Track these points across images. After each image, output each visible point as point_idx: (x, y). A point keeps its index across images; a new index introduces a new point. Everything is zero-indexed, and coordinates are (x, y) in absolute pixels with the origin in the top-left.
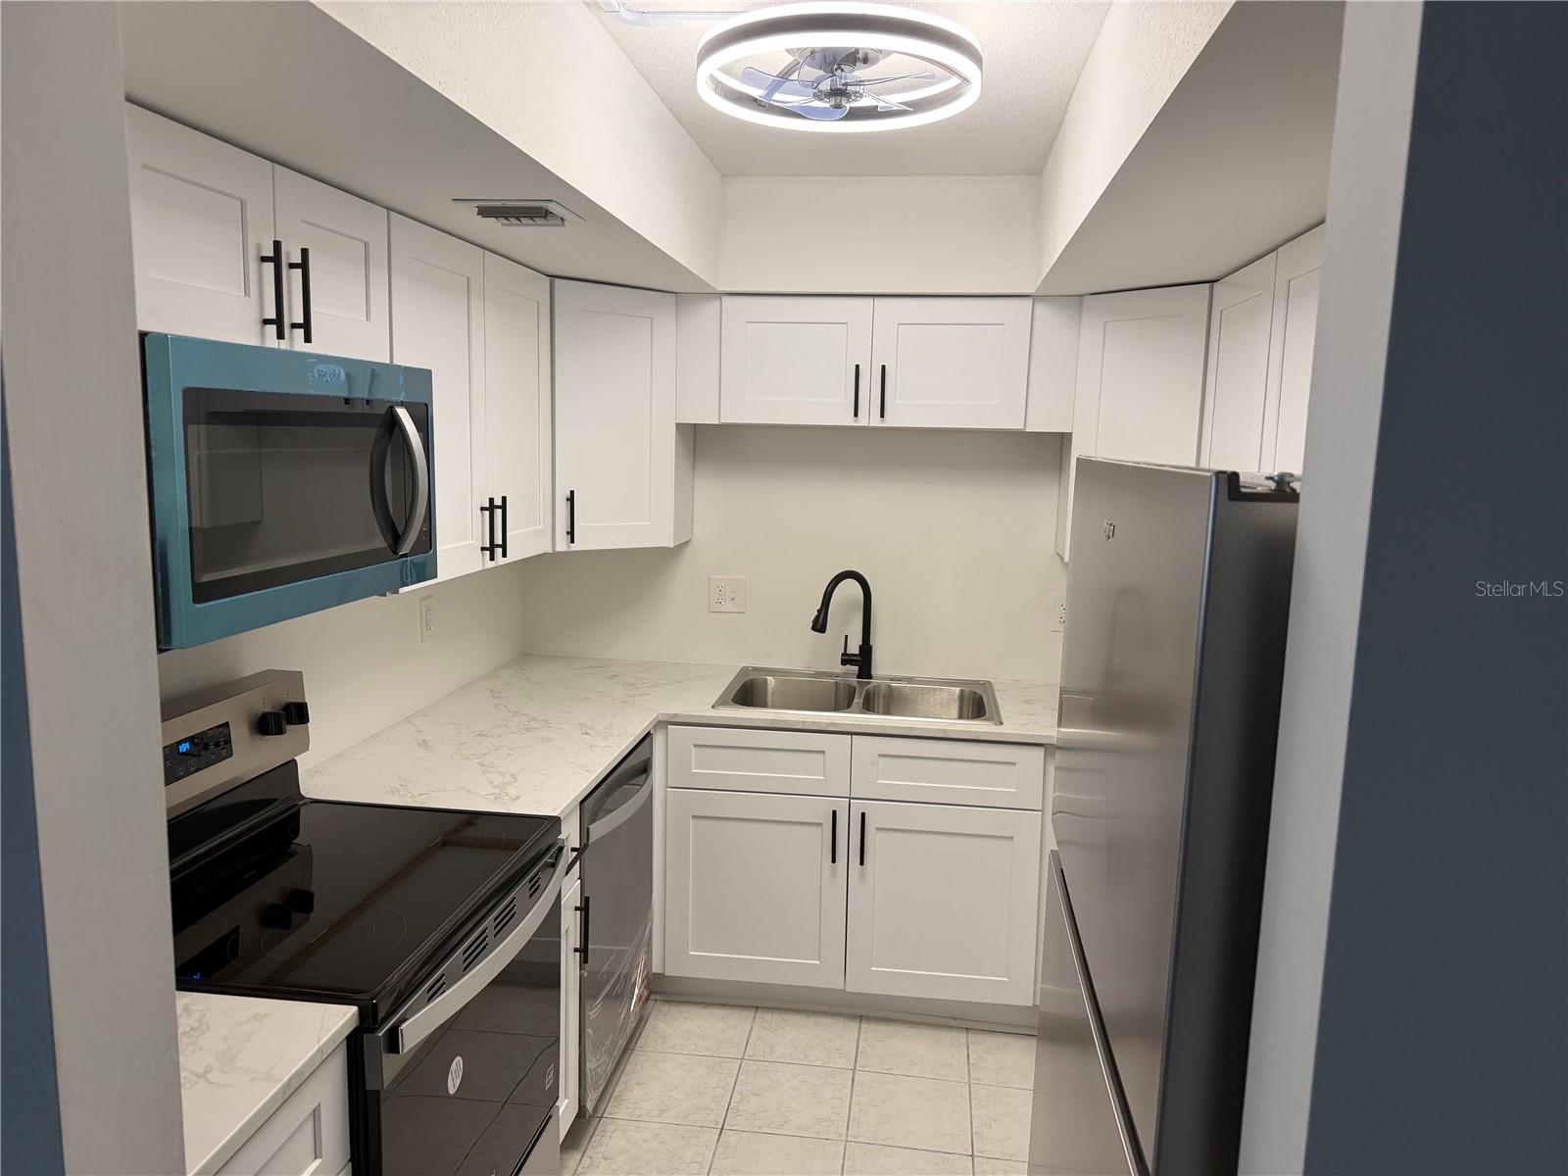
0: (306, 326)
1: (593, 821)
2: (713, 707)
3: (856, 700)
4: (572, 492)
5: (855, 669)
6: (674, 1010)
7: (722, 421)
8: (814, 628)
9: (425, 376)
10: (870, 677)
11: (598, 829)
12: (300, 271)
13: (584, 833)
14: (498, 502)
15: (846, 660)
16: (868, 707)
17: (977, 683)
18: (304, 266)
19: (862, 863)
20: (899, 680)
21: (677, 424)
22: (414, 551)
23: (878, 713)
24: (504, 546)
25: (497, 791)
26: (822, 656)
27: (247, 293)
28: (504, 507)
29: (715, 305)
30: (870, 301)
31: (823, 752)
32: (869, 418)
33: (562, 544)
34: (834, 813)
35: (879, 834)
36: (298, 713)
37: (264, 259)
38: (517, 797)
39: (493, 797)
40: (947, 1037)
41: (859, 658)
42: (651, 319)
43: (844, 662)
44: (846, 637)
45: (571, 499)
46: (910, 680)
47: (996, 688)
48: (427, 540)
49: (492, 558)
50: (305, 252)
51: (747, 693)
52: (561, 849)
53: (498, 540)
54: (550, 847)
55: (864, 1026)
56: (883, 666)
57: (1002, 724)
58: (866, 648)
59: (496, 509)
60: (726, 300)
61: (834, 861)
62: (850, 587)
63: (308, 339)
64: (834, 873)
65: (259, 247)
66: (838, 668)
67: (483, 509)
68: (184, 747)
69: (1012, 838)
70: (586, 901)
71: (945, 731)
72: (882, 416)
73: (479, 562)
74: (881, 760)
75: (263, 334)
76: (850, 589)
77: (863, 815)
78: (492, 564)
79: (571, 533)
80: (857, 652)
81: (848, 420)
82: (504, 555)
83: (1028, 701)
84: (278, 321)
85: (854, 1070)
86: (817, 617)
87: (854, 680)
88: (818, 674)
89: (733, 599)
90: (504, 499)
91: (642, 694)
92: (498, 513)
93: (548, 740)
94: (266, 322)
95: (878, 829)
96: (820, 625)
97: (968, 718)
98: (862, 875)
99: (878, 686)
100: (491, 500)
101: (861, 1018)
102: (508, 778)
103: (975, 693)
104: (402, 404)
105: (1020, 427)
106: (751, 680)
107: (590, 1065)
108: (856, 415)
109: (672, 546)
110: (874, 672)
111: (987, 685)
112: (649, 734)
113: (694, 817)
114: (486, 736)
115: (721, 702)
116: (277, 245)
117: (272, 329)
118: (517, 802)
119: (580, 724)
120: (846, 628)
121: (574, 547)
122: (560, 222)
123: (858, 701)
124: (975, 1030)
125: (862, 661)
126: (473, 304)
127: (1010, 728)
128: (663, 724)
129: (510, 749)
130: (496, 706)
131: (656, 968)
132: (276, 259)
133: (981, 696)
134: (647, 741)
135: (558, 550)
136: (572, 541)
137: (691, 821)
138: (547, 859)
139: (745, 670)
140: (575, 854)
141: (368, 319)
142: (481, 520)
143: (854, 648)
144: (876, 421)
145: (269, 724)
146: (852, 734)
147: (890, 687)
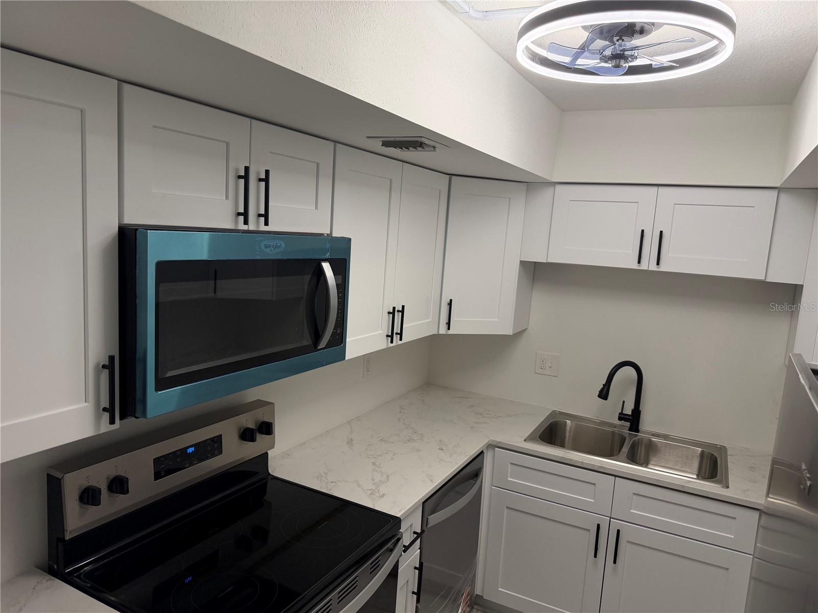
0: (266, 216)
1: (433, 512)
2: (525, 440)
3: (623, 451)
4: (451, 300)
5: (628, 424)
7: (548, 261)
8: (600, 396)
9: (347, 241)
10: (637, 430)
11: (434, 519)
12: (264, 183)
13: (424, 521)
14: (399, 308)
15: (622, 417)
16: (632, 458)
17: (715, 447)
18: (266, 180)
19: (615, 563)
20: (658, 435)
21: (521, 262)
22: (329, 345)
23: (637, 463)
24: (401, 334)
25: (373, 487)
26: (605, 413)
27: (227, 198)
28: (402, 312)
29: (549, 191)
30: (656, 188)
31: (594, 484)
32: (649, 264)
33: (443, 330)
34: (598, 526)
35: (628, 545)
36: (267, 428)
37: (240, 177)
38: (383, 496)
39: (370, 492)
41: (631, 418)
42: (510, 199)
43: (620, 419)
44: (624, 402)
45: (450, 304)
46: (665, 437)
47: (729, 453)
48: (339, 338)
49: (392, 342)
50: (267, 172)
51: (551, 433)
52: (399, 540)
53: (397, 329)
54: (393, 536)
56: (647, 423)
57: (728, 487)
58: (637, 412)
59: (397, 314)
60: (558, 187)
61: (595, 556)
62: (629, 371)
63: (266, 224)
64: (595, 564)
65: (236, 171)
66: (616, 421)
67: (389, 313)
68: (191, 450)
69: (728, 569)
70: (421, 563)
71: (683, 486)
72: (658, 264)
73: (382, 344)
74: (635, 497)
75: (236, 222)
76: (627, 373)
77: (618, 531)
78: (391, 345)
79: (449, 324)
80: (630, 413)
81: (634, 265)
82: (401, 339)
83: (752, 469)
84: (245, 214)
86: (602, 389)
87: (626, 432)
88: (603, 423)
89: (550, 367)
90: (403, 307)
91: (484, 423)
92: (398, 316)
93: (418, 450)
94: (239, 214)
95: (628, 542)
96: (604, 394)
97: (704, 478)
98: (615, 571)
99: (642, 440)
100: (394, 308)
102: (384, 478)
103: (713, 455)
104: (325, 260)
105: (761, 277)
106: (556, 421)
108: (639, 262)
109: (511, 334)
110: (641, 427)
111: (722, 449)
112: (482, 452)
113: (507, 508)
114: (385, 441)
115: (530, 439)
116: (247, 169)
117: (241, 218)
118: (382, 499)
119: (440, 441)
120: (623, 396)
121: (450, 332)
122: (433, 148)
123: (625, 449)
125: (634, 419)
126: (393, 195)
127: (733, 492)
128: (492, 446)
129: (394, 454)
130: (399, 419)
131: (478, 591)
132: (246, 177)
133: (716, 459)
134: (481, 456)
135: (440, 333)
136: (449, 329)
137: (506, 510)
138: (389, 545)
139: (554, 413)
140: (416, 535)
141: (316, 208)
142: (387, 319)
143: (628, 411)
144: (653, 267)
145: (247, 435)
146: (615, 476)
147: (650, 441)
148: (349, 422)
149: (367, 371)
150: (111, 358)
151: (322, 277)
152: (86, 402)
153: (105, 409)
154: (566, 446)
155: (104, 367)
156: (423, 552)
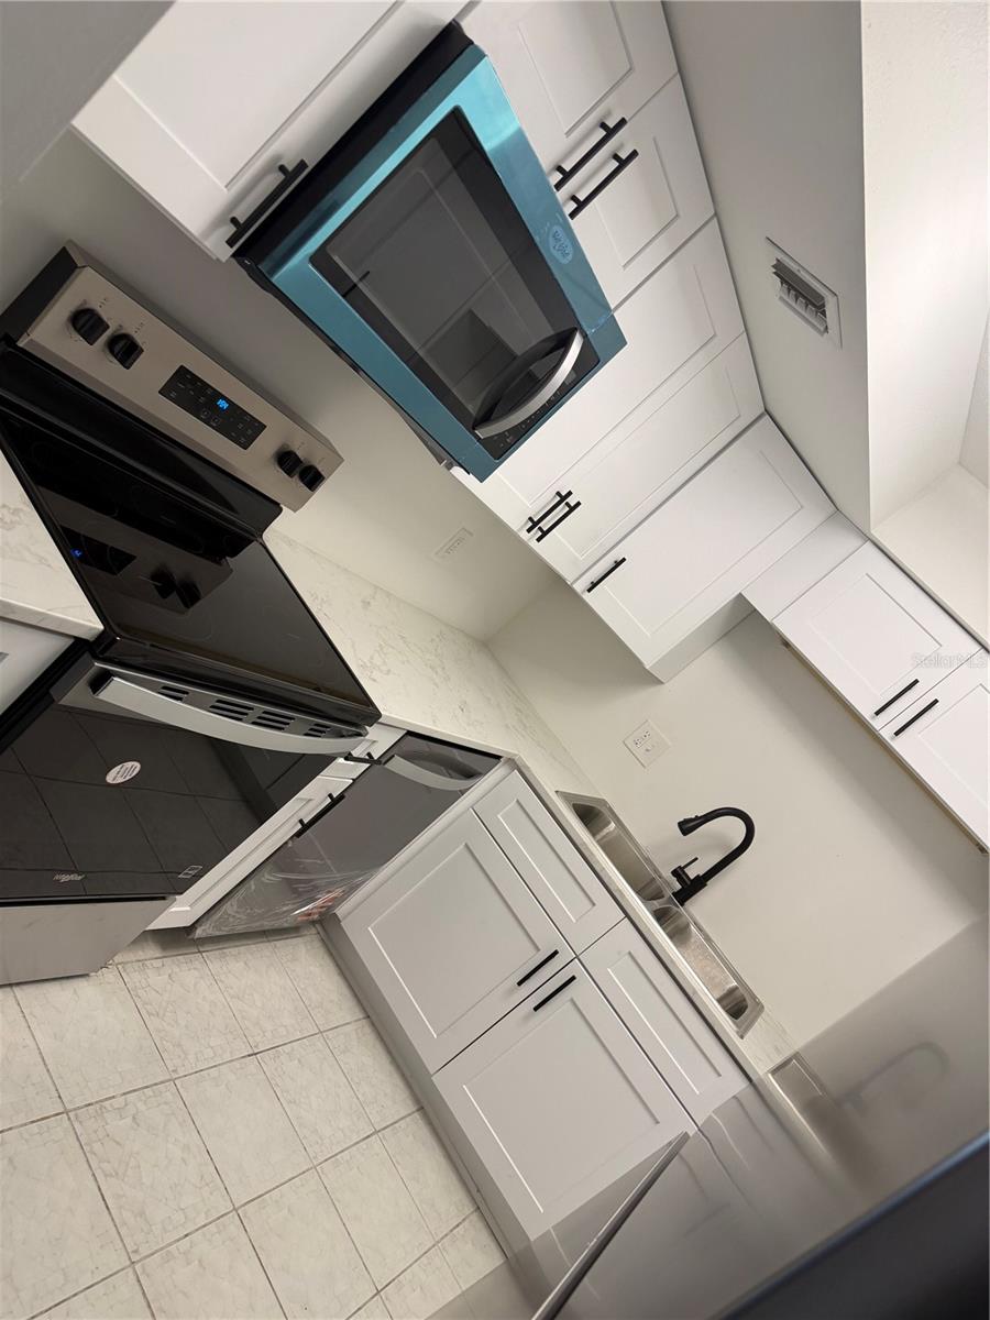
0: (581, 205)
1: (405, 756)
2: (557, 792)
3: (655, 902)
4: (624, 560)
5: (678, 886)
6: (321, 952)
7: (773, 622)
8: (681, 825)
9: (620, 342)
10: (682, 903)
11: (399, 765)
12: (617, 165)
13: (388, 755)
14: (572, 501)
15: (679, 873)
16: (661, 916)
17: (754, 997)
18: (623, 163)
19: (536, 1009)
20: (700, 929)
21: (740, 594)
22: (485, 442)
23: (664, 929)
24: (545, 534)
25: (369, 665)
26: (665, 850)
27: (568, 133)
28: (572, 509)
29: (854, 542)
30: (977, 647)
31: (594, 904)
32: (885, 726)
33: (580, 587)
34: (556, 953)
35: (569, 1004)
36: (312, 478)
37: (603, 126)
38: (374, 680)
40: (459, 1195)
41: (689, 883)
42: (801, 507)
43: (675, 873)
44: (696, 859)
45: (618, 564)
46: (708, 939)
47: (763, 1015)
48: (501, 449)
49: (529, 530)
50: (634, 154)
51: (590, 814)
53: (545, 525)
55: (417, 1115)
56: (700, 907)
57: (742, 1037)
58: (700, 882)
59: (565, 503)
61: (520, 983)
62: (736, 829)
63: (573, 215)
64: (511, 992)
65: (609, 113)
66: (667, 874)
67: (558, 494)
68: (223, 404)
69: (658, 1122)
70: (341, 797)
71: (695, 992)
72: (897, 733)
73: (516, 522)
74: (627, 957)
75: (549, 174)
76: (734, 830)
77: (573, 978)
78: (524, 535)
79: (594, 585)
80: (692, 877)
81: (866, 710)
82: (539, 540)
84: (567, 176)
85: (376, 1132)
86: (691, 820)
87: (669, 893)
88: (648, 860)
89: (647, 750)
90: (578, 504)
91: (523, 736)
92: (562, 509)
93: (436, 684)
94: (561, 168)
95: (572, 1001)
96: (687, 827)
97: (723, 1008)
98: (527, 1018)
99: (681, 915)
100: (570, 493)
101: (421, 1109)
102: (384, 668)
103: (745, 1000)
104: (585, 336)
106: (600, 812)
107: (228, 907)
108: (877, 713)
109: (648, 669)
110: (687, 903)
111: (759, 1007)
112: (498, 757)
113: (467, 846)
114: (405, 642)
115: (566, 796)
116: (620, 124)
117: (558, 176)
118: (371, 682)
119: (465, 702)
120: (701, 852)
121: (587, 597)
122: (822, 329)
123: (657, 904)
124: (483, 1217)
125: (690, 887)
127: (746, 1047)
128: (514, 764)
129: (408, 661)
130: (432, 640)
131: (340, 911)
132: (610, 132)
133: (746, 1007)
134: (495, 759)
135: (575, 585)
136: (589, 590)
137: (462, 846)
139: (604, 802)
140: (368, 758)
141: (625, 266)
142: (549, 499)
143: (693, 872)
144: (886, 734)
145: (287, 461)
146: (627, 915)
147: (688, 925)
148: (376, 587)
149: (446, 552)
150: (302, 165)
151: (563, 350)
152: (226, 186)
153: (234, 221)
154: (598, 837)
155: (282, 169)
156: (354, 788)
